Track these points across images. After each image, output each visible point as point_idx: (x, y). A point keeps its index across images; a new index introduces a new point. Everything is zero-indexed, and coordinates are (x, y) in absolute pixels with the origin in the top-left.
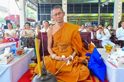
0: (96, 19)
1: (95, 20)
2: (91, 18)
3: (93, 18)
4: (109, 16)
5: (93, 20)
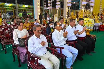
0: (10, 9)
1: (9, 11)
2: (5, 7)
3: (7, 8)
4: (22, 7)
5: (7, 10)
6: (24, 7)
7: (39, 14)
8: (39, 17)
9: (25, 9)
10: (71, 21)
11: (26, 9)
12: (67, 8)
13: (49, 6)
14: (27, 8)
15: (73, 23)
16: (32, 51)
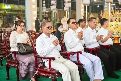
6: (3, 9)
7: (35, 18)
8: (34, 23)
9: (5, 13)
10: (91, 20)
11: (7, 12)
12: (82, 10)
13: (52, 5)
14: (9, 10)
15: (93, 23)
16: (42, 53)
